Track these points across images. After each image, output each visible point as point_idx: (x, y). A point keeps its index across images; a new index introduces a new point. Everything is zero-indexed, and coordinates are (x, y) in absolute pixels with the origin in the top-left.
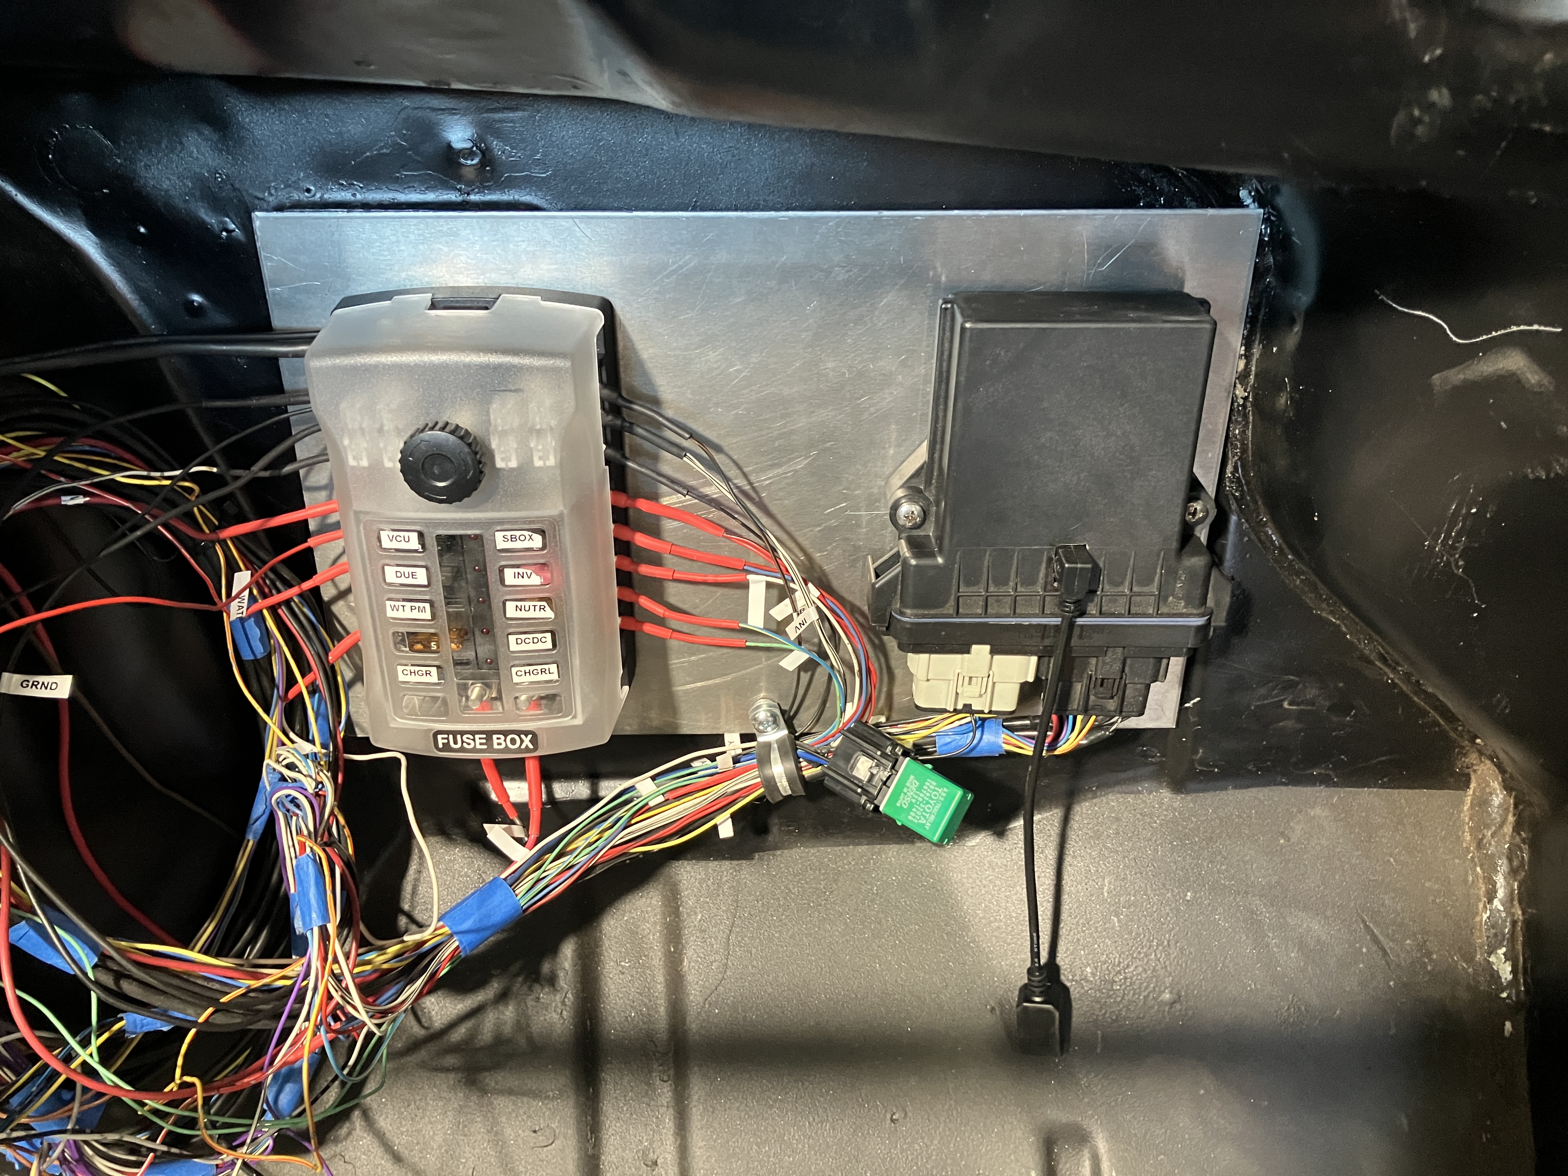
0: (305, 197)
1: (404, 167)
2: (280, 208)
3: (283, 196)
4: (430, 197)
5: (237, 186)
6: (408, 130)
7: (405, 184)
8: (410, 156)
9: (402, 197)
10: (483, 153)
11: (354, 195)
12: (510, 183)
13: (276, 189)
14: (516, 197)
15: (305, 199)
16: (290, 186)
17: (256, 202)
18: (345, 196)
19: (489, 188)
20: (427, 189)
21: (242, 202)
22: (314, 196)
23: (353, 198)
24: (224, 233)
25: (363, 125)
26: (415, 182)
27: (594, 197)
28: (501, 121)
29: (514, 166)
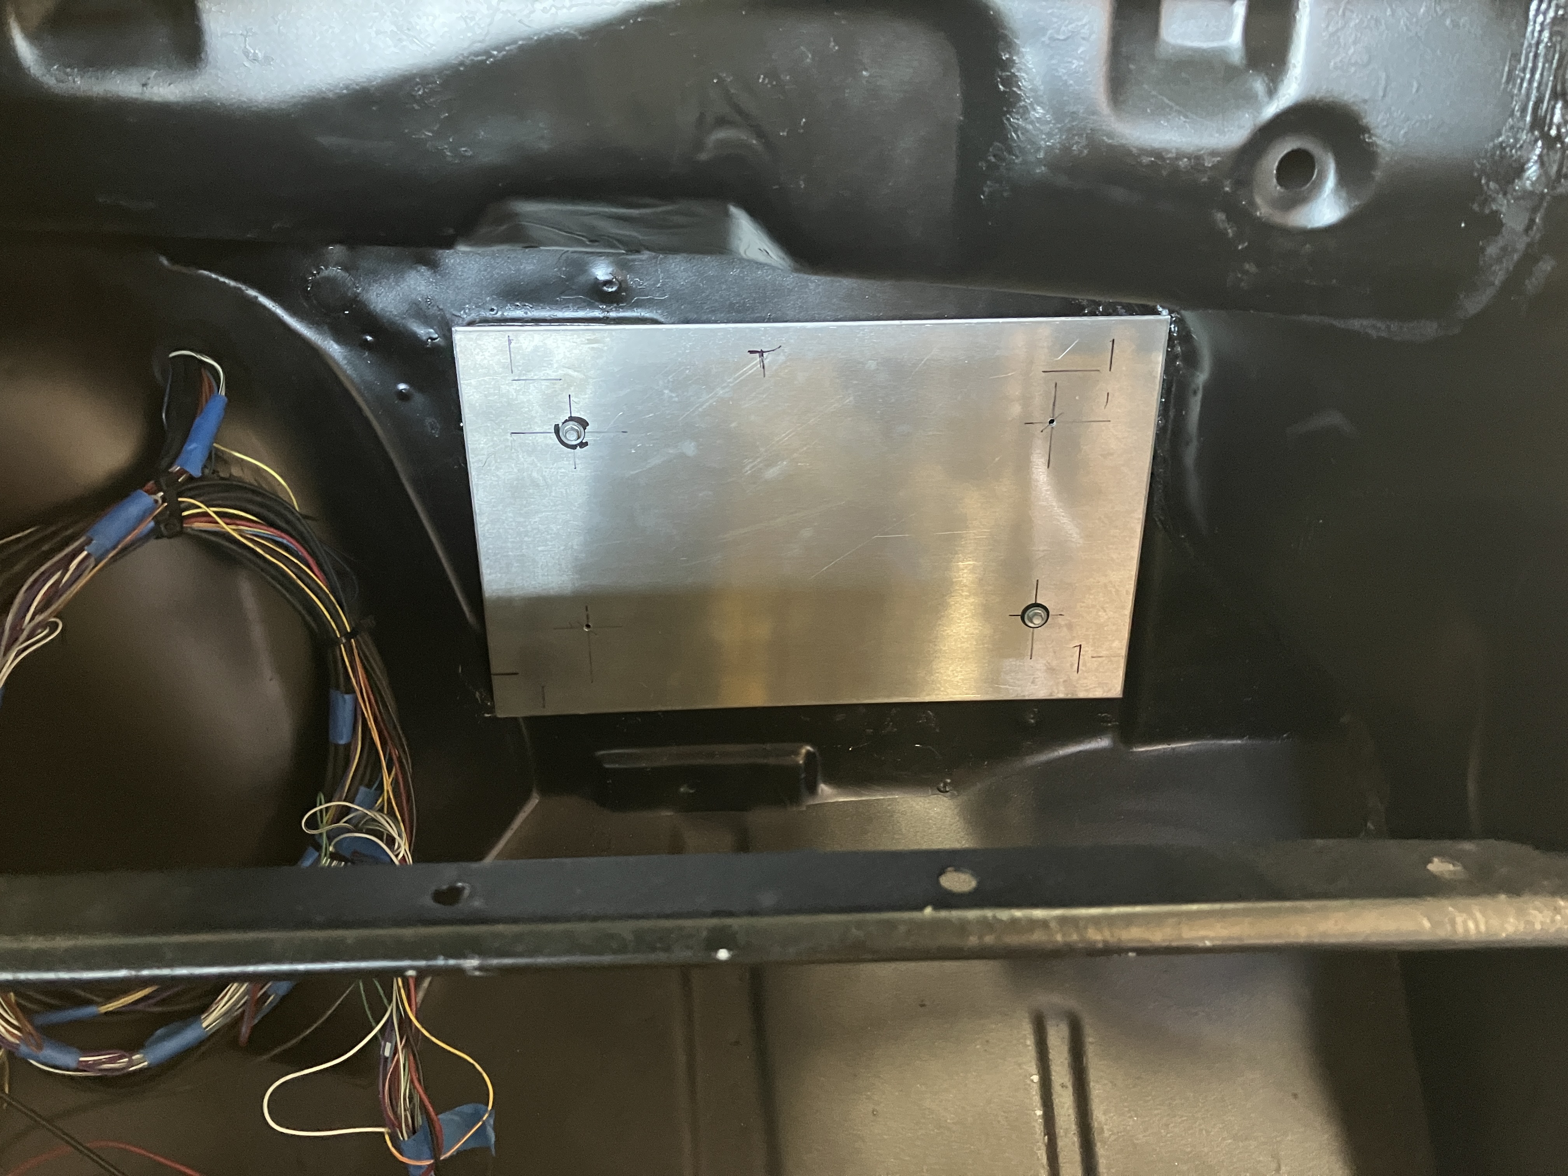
0: (489, 315)
1: (562, 293)
2: (471, 324)
3: (473, 316)
4: (581, 314)
5: (441, 307)
6: (566, 267)
7: (564, 305)
8: (568, 286)
9: (560, 314)
10: (620, 284)
11: (526, 313)
12: (638, 305)
13: (469, 309)
14: (643, 314)
15: (490, 316)
16: (480, 307)
17: (454, 318)
18: (519, 313)
19: (622, 307)
20: (578, 308)
21: (443, 317)
22: (496, 313)
23: (525, 315)
24: (429, 340)
25: (534, 264)
26: (569, 303)
27: (697, 313)
28: (634, 260)
29: (642, 292)
